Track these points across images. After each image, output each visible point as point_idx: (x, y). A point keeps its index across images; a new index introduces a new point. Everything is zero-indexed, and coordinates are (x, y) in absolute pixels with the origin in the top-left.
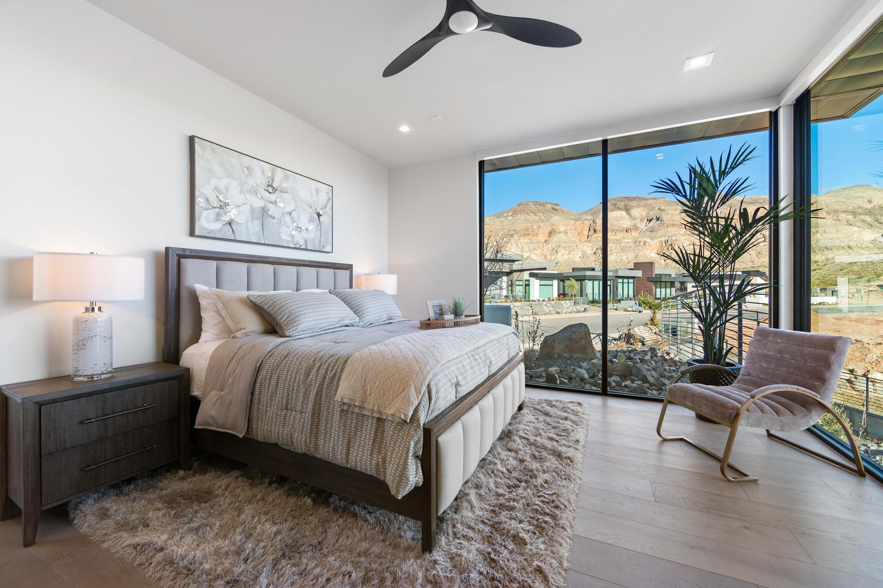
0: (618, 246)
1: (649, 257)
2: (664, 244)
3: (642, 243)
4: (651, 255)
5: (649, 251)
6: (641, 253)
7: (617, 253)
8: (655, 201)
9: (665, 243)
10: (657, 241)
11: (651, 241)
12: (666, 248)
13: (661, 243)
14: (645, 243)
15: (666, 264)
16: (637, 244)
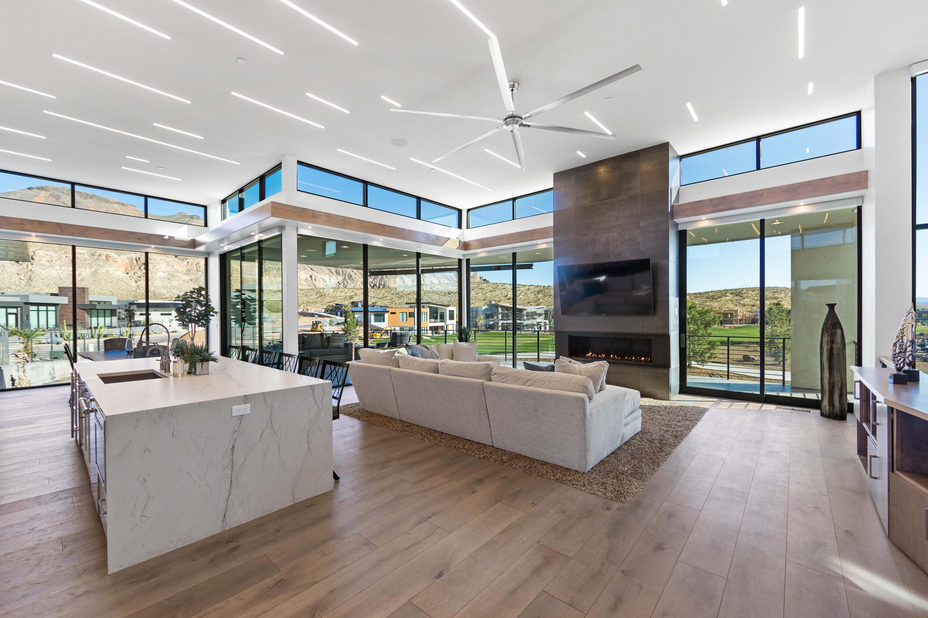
0: (64, 256)
1: (114, 275)
2: (135, 262)
3: (104, 257)
4: (117, 273)
5: (114, 269)
6: (102, 270)
7: (61, 266)
8: (122, 207)
9: (137, 261)
10: (126, 257)
11: (117, 256)
12: (137, 267)
13: (130, 260)
14: (107, 257)
15: (138, 286)
16: (96, 257)
